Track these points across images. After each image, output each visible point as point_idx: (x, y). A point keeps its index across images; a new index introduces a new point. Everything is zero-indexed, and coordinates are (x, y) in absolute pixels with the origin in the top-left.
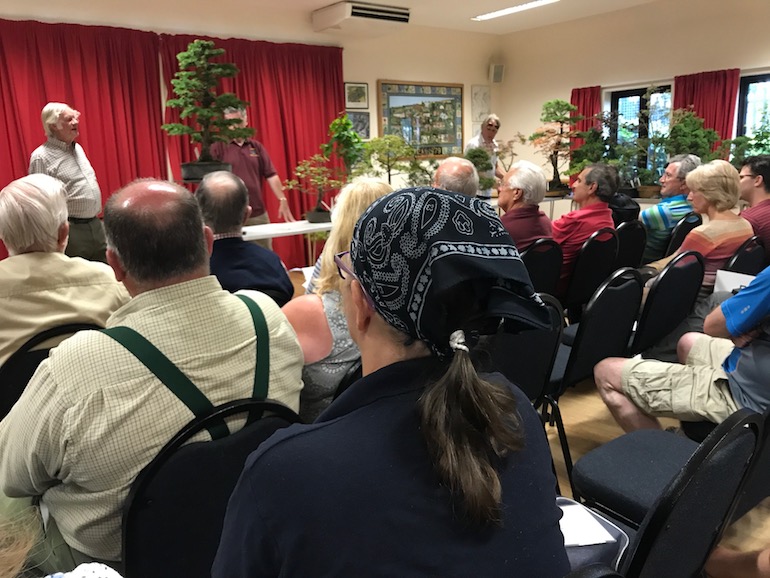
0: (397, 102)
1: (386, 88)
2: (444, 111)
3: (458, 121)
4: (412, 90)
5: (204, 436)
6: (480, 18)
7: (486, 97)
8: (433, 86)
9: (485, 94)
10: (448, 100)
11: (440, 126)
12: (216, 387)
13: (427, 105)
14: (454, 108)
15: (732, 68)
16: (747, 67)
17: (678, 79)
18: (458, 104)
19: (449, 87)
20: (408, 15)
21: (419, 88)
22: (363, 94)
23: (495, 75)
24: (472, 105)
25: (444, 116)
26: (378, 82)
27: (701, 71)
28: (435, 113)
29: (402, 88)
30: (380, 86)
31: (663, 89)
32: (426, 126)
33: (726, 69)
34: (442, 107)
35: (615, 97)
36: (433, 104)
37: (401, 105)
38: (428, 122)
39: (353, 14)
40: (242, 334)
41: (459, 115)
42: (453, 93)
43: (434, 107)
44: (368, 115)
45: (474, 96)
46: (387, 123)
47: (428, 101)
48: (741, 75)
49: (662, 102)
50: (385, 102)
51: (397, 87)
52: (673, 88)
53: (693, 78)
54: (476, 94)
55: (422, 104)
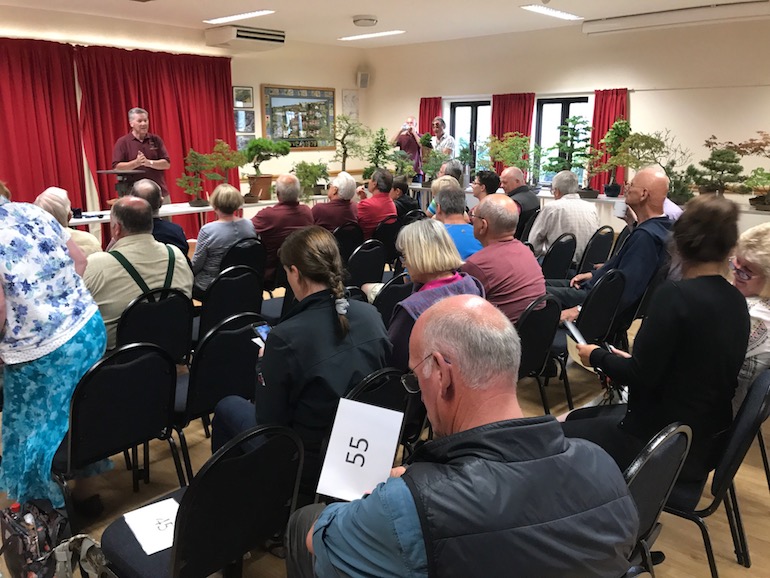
0: (277, 102)
1: (268, 91)
2: (318, 111)
3: (331, 119)
4: (291, 92)
6: (344, 39)
7: (355, 99)
8: (309, 90)
9: (353, 97)
10: (322, 101)
11: (317, 124)
13: (304, 105)
14: (327, 108)
15: (530, 92)
17: (495, 97)
18: (331, 105)
19: (323, 91)
20: (284, 36)
21: (297, 92)
22: (249, 96)
24: (343, 106)
25: (318, 115)
26: (261, 86)
28: (311, 112)
29: (282, 92)
30: (264, 89)
31: (486, 103)
33: (526, 92)
34: (316, 107)
35: (453, 106)
36: (309, 105)
38: (306, 120)
39: (238, 36)
41: (331, 114)
42: (326, 96)
43: (310, 107)
44: (253, 113)
45: (344, 98)
46: (269, 120)
47: (305, 102)
48: (537, 97)
49: (485, 114)
50: (268, 103)
51: (278, 91)
52: (492, 103)
53: (504, 97)
54: (346, 97)
55: (300, 105)
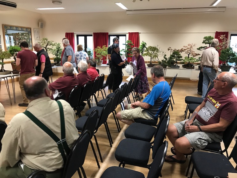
0: (10, 32)
2: (26, 36)
3: (30, 39)
4: (15, 28)
6: (38, 9)
7: (38, 32)
8: (22, 28)
10: (27, 32)
14: (29, 35)
19: (27, 28)
20: (16, 5)
21: (17, 28)
23: (41, 26)
24: (34, 34)
28: (23, 36)
29: (11, 28)
30: (4, 26)
32: (20, 40)
36: (22, 34)
37: (12, 33)
41: (30, 37)
42: (28, 30)
44: (0, 36)
50: (6, 32)
51: (9, 27)
54: (35, 31)
55: (19, 33)
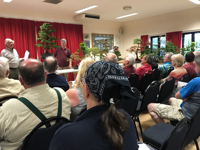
0: (97, 39)
1: (94, 35)
2: (108, 41)
3: (112, 44)
4: (101, 36)
5: (44, 127)
6: (117, 18)
7: (119, 38)
8: (106, 35)
9: (119, 37)
10: (110, 38)
11: (108, 45)
12: (47, 113)
13: (104, 40)
14: (111, 40)
15: (180, 31)
16: (184, 31)
17: (167, 34)
18: (112, 39)
19: (110, 35)
20: (99, 17)
21: (102, 35)
22: (88, 37)
23: (121, 32)
24: (116, 40)
25: (109, 42)
26: (92, 34)
27: (172, 32)
28: (106, 42)
29: (98, 35)
30: (92, 35)
31: (163, 36)
32: (104, 45)
33: (179, 31)
34: (108, 40)
35: (152, 38)
36: (106, 39)
37: (98, 40)
38: (105, 44)
39: (86, 17)
40: (55, 99)
41: (112, 42)
42: (111, 37)
43: (106, 40)
44: (89, 42)
45: (116, 37)
46: (94, 44)
47: (105, 39)
48: (183, 32)
49: (163, 39)
50: (94, 39)
52: (166, 36)
53: (171, 33)
54: (117, 37)
55: (103, 39)
